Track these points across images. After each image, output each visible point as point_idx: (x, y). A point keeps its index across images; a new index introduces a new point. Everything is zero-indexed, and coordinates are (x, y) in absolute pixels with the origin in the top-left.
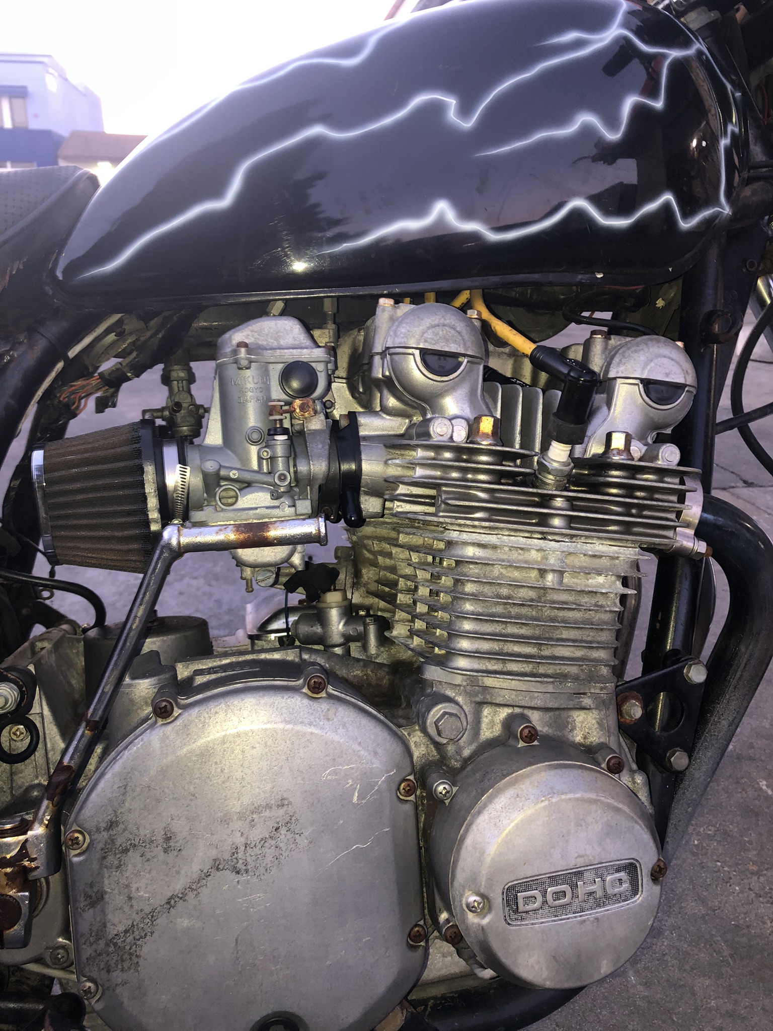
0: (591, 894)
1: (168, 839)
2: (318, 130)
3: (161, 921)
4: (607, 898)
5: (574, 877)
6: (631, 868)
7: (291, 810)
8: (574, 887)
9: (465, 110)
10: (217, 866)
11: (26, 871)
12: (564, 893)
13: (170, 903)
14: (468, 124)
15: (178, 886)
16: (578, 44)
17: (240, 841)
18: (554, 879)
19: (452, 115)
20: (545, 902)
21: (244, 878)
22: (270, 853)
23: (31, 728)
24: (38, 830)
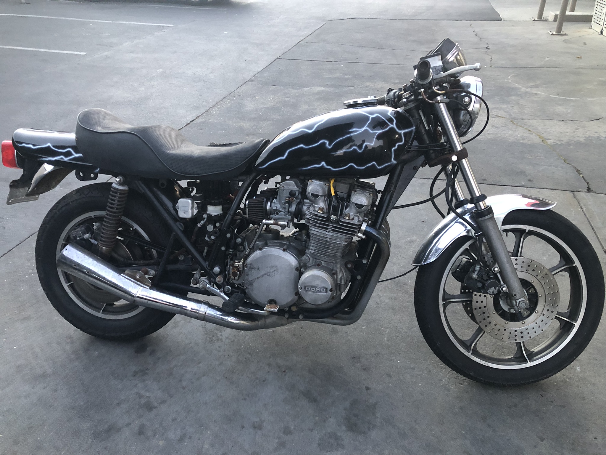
0: (318, 290)
1: (258, 268)
2: (302, 145)
3: (256, 280)
4: (321, 292)
5: (316, 287)
6: (326, 289)
7: (277, 268)
8: (316, 289)
9: (330, 145)
10: (265, 274)
11: (239, 269)
12: (313, 289)
13: (258, 278)
14: (330, 147)
15: (259, 276)
16: (356, 131)
17: (269, 271)
18: (312, 287)
19: (327, 145)
20: (310, 290)
21: (269, 277)
22: (273, 274)
23: (244, 247)
24: (241, 263)
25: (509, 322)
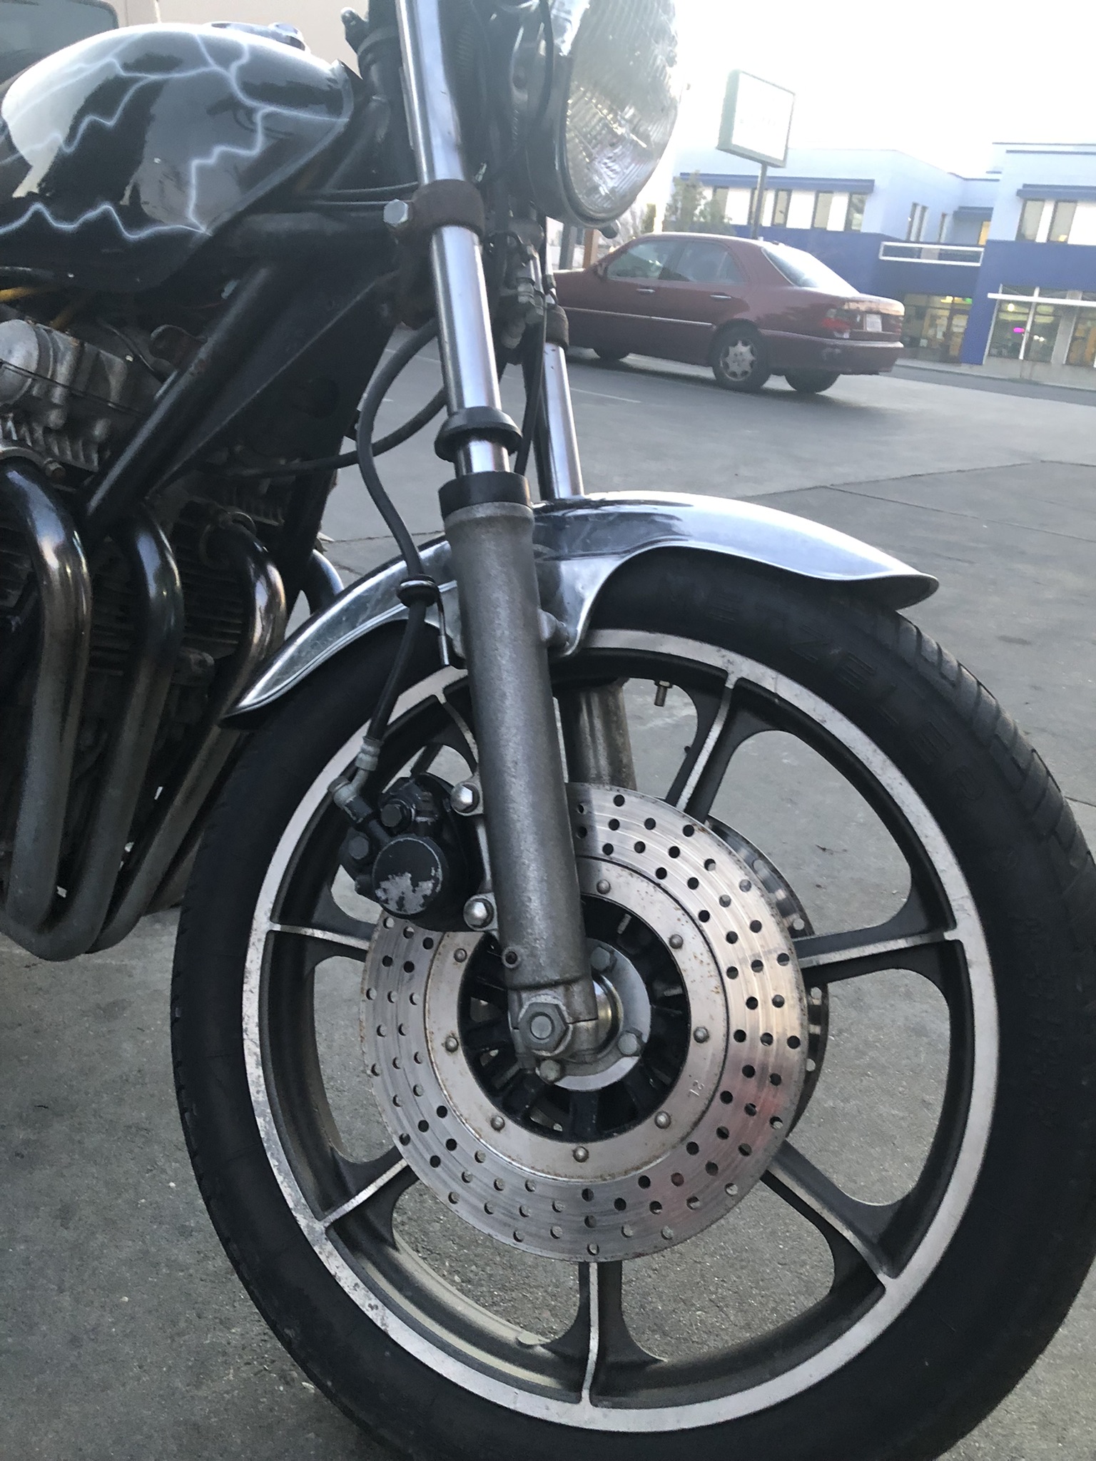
25: (509, 1123)
